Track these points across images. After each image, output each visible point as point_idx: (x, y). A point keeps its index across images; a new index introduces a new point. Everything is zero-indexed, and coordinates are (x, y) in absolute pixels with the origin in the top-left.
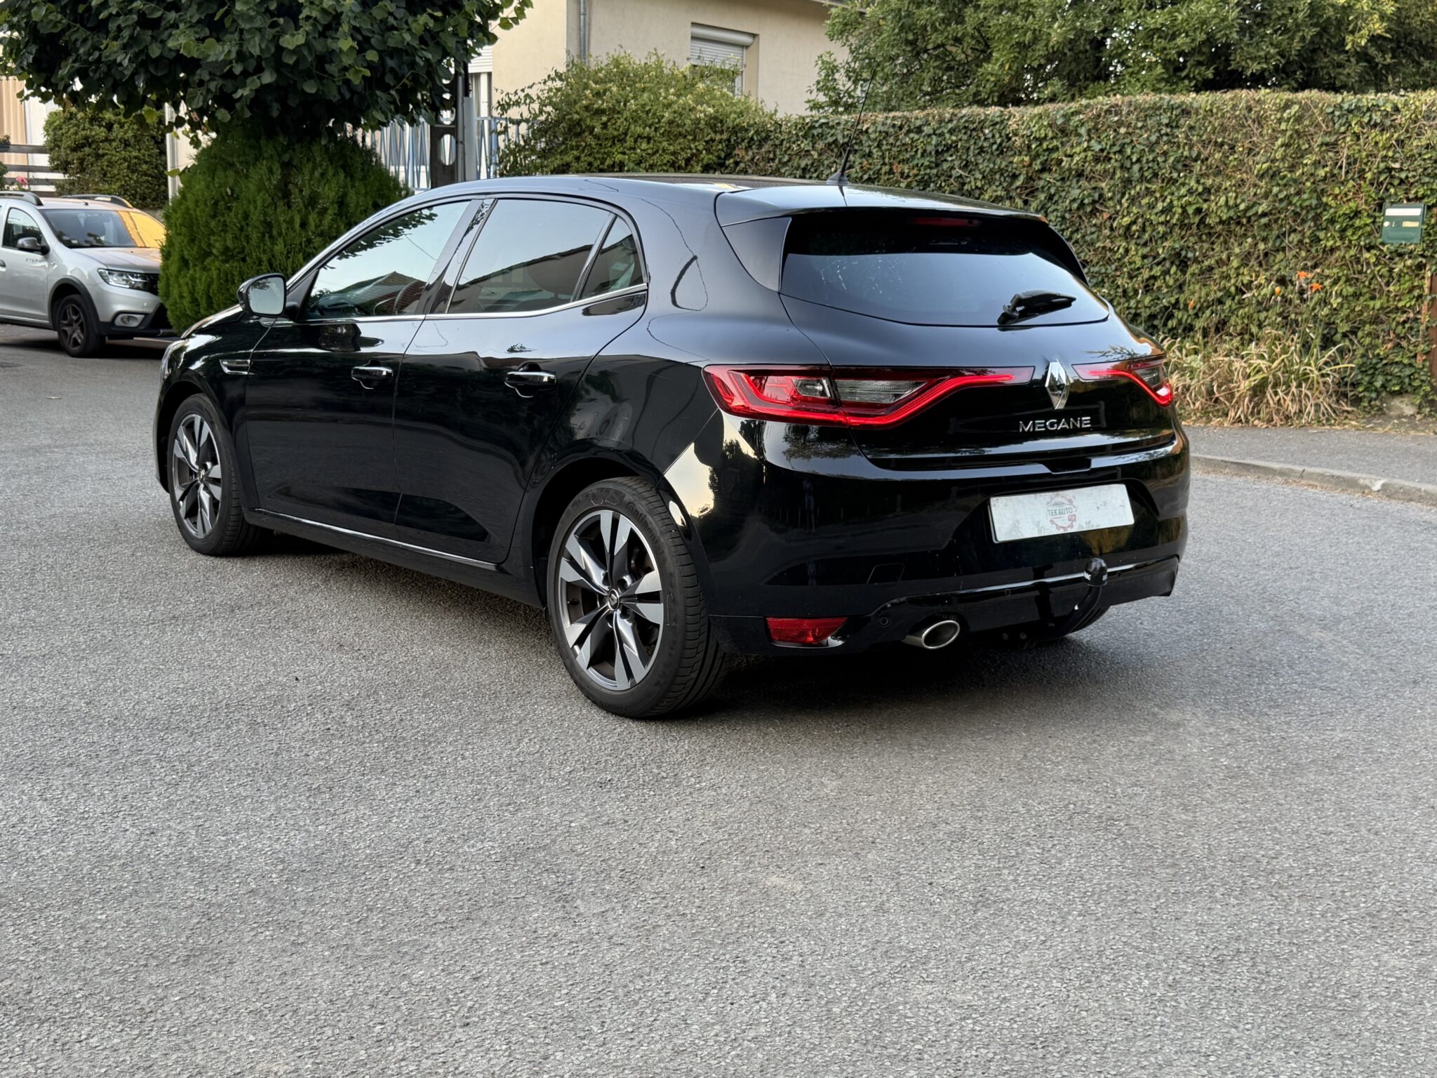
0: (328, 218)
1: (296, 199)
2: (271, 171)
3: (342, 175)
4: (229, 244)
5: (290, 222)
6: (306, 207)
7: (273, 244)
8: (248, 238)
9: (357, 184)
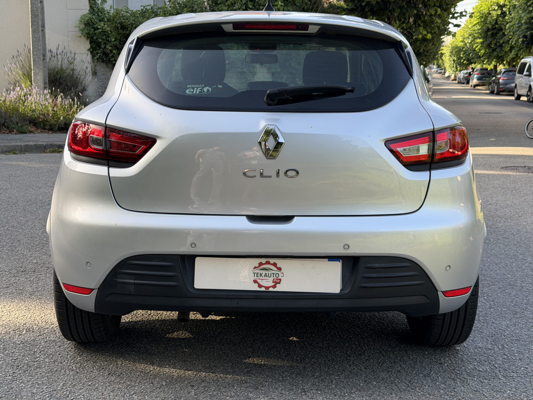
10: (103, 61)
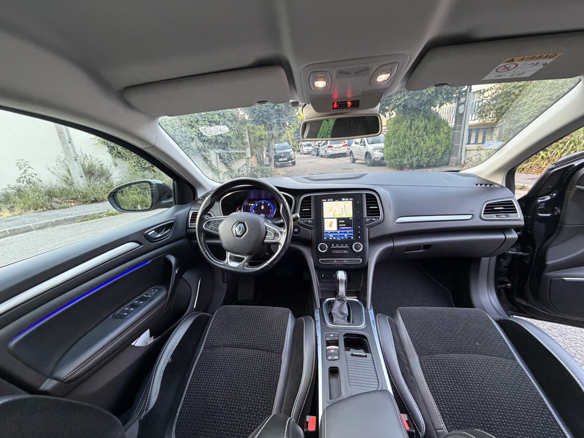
0: (421, 132)
1: (413, 128)
2: (407, 122)
3: (426, 120)
4: (396, 141)
5: (411, 134)
6: (415, 130)
7: (406, 140)
8: (400, 139)
9: (431, 122)
10: (119, 157)
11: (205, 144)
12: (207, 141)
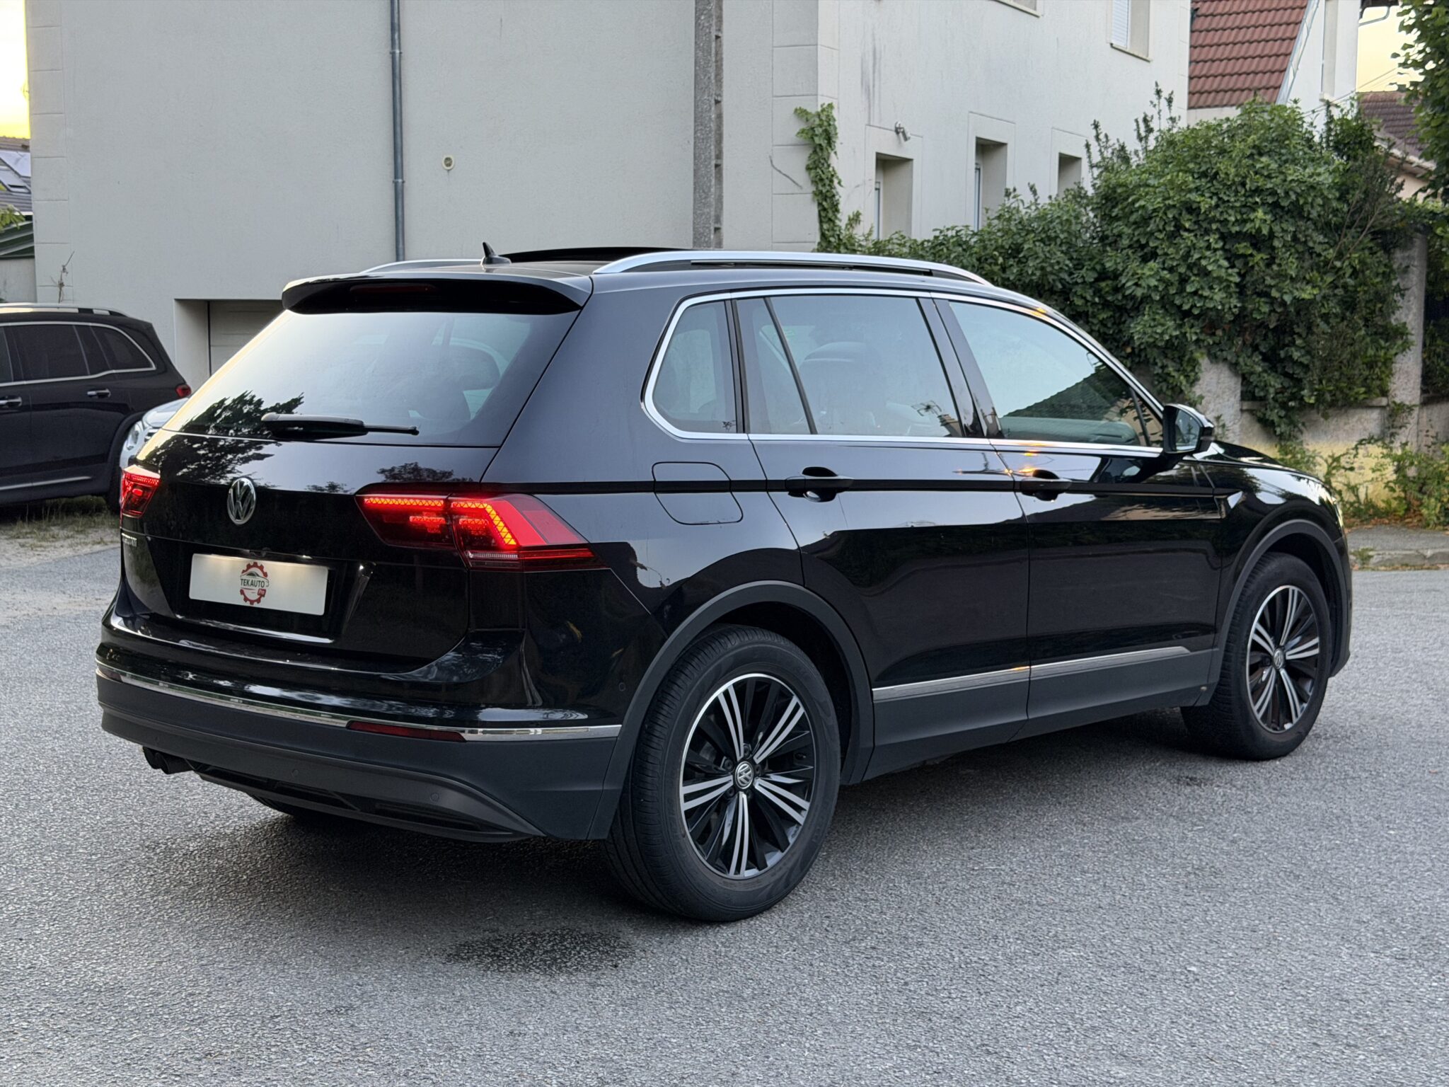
11: (1186, 329)
12: (1197, 317)
